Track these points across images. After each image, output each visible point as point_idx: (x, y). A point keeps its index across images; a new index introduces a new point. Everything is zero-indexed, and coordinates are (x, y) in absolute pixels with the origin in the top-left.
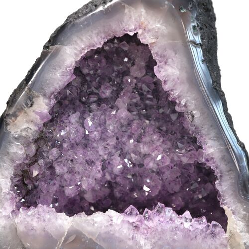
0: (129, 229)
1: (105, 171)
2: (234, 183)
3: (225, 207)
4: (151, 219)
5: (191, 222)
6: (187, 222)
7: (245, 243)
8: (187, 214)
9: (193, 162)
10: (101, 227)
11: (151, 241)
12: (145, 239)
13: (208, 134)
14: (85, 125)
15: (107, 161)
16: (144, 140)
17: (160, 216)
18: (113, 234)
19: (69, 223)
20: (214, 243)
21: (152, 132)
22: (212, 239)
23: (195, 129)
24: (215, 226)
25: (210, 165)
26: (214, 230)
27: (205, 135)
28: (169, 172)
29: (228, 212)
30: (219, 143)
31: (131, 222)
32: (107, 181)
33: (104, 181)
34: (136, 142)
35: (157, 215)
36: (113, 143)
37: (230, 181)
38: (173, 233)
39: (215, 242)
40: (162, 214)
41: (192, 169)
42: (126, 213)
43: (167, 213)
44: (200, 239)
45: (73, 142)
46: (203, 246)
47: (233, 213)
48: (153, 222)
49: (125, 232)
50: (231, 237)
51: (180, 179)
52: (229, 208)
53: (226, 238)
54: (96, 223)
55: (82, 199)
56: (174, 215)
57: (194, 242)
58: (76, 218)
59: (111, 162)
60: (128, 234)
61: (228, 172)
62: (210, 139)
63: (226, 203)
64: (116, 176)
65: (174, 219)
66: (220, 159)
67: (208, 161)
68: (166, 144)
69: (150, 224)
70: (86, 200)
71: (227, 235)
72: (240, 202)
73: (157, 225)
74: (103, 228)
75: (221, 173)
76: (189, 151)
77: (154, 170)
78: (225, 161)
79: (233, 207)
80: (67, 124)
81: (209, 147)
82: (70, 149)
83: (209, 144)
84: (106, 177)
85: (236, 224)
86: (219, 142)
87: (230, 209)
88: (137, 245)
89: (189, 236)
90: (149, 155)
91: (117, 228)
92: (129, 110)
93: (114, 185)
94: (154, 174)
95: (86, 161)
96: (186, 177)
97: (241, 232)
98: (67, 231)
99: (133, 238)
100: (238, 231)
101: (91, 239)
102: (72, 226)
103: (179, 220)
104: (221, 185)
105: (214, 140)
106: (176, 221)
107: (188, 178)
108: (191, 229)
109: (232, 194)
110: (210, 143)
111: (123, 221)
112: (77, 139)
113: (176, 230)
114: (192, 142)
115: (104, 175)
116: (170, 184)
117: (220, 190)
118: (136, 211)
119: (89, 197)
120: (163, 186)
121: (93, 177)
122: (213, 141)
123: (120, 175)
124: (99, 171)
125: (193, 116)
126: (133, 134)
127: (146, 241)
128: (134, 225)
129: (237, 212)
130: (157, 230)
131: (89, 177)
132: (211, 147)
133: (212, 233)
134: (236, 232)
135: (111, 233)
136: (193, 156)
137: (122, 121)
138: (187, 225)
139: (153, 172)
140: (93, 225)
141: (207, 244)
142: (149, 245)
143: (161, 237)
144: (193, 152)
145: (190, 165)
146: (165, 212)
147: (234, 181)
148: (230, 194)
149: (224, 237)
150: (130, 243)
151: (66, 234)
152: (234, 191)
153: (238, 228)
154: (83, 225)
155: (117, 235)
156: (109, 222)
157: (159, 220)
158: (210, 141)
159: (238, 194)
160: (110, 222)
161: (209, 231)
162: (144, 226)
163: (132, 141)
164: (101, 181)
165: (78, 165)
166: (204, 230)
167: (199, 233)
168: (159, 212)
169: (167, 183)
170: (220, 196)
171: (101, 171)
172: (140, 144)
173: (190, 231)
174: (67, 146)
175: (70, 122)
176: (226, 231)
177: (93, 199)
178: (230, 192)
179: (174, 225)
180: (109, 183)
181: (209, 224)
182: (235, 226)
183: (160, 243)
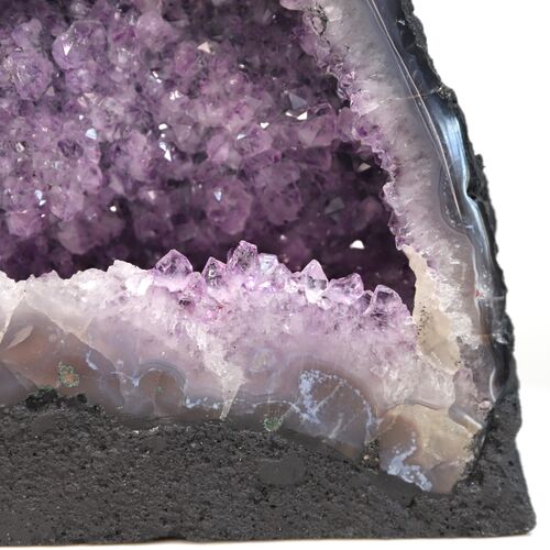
0: (167, 308)
1: (110, 170)
2: (430, 188)
3: (408, 250)
4: (224, 283)
5: (323, 288)
6: (313, 289)
7: (459, 339)
8: (315, 268)
9: (329, 144)
10: (97, 305)
11: (225, 338)
12: (209, 332)
13: (363, 67)
14: (53, 53)
15: (114, 147)
16: (205, 90)
17: (247, 273)
18: (128, 323)
19: (14, 296)
20: (381, 339)
21: (226, 71)
22: (377, 330)
23: (331, 51)
24: (383, 296)
25: (369, 144)
26: (381, 306)
27: (357, 68)
28: (270, 171)
29: (416, 263)
30: (391, 89)
31: (172, 290)
32: (114, 199)
33: (108, 197)
34: (187, 97)
35: (237, 273)
36: (129, 100)
37: (421, 183)
38: (280, 318)
39: (386, 336)
40: (251, 269)
41: (328, 163)
42: (160, 269)
43: (264, 266)
44: (346, 330)
45: (24, 96)
46: (354, 347)
47: (430, 264)
48: (228, 291)
49: (158, 317)
50: (424, 323)
51: (297, 189)
52: (418, 251)
53: (412, 326)
54: (83, 295)
55: (54, 245)
56: (282, 272)
57: (333, 338)
58: (32, 282)
59: (123, 148)
60: (164, 321)
61: (415, 160)
62: (368, 77)
63: (412, 240)
64: (138, 185)
65: (280, 281)
66: (393, 128)
67: (365, 134)
68: (260, 99)
69: (222, 295)
70: (64, 249)
71: (415, 318)
72: (447, 236)
73: (239, 298)
74: (103, 306)
75: (397, 164)
76: (319, 114)
77: (234, 167)
78: (407, 132)
79: (429, 250)
80: (9, 50)
81: (366, 99)
82: (16, 113)
83: (366, 91)
84: (111, 185)
85: (437, 293)
86: (390, 84)
87: (422, 253)
88: (188, 349)
89: (320, 323)
90: (220, 129)
91: (138, 308)
92: (166, 17)
93: (134, 209)
94: (234, 177)
95: (60, 144)
96: (313, 184)
97: (449, 310)
98: (9, 316)
99: (178, 331)
100: (442, 309)
101: (71, 334)
102: (23, 304)
103: (293, 283)
104: (396, 193)
105: (380, 80)
106: (286, 286)
107: (319, 185)
108: (324, 304)
109: (425, 217)
110: (368, 87)
111: (153, 289)
112: (33, 85)
113: (286, 309)
114: (326, 92)
115: (107, 182)
116: (272, 200)
117: (395, 206)
118: (184, 263)
119: (70, 239)
120: (257, 207)
121: (80, 185)
122: (376, 82)
123: (149, 181)
124: (95, 172)
125: (324, 20)
126: (179, 77)
127: (212, 338)
128: (181, 297)
129: (438, 260)
130: (239, 309)
131: (68, 187)
132: (372, 98)
133: (378, 314)
134: (438, 310)
135: (124, 319)
136: (328, 126)
137: (149, 42)
138: (314, 296)
139: (230, 171)
140: (78, 300)
141: (365, 342)
142: (220, 347)
143: (249, 329)
144: (327, 116)
145: (321, 150)
146: (258, 264)
147: (429, 184)
148: (421, 216)
149: (407, 323)
150: (172, 344)
151: (7, 324)
152: (431, 209)
153: (441, 300)
154: (53, 300)
155: (138, 324)
156: (116, 292)
157: (243, 285)
158: (367, 82)
159: (440, 215)
160: (121, 293)
161: (368, 310)
162: (205, 301)
163: (175, 95)
164: (99, 197)
165: (39, 154)
166: (358, 307)
167: (344, 315)
168: (243, 264)
169: (265, 200)
170: (395, 221)
171: (99, 172)
172: (197, 101)
173: (321, 309)
174: (10, 107)
175: (14, 45)
176: (411, 308)
177: (82, 245)
178: (422, 211)
179: (280, 297)
180: (122, 202)
181: (369, 292)
182: (433, 296)
183: (247, 341)
